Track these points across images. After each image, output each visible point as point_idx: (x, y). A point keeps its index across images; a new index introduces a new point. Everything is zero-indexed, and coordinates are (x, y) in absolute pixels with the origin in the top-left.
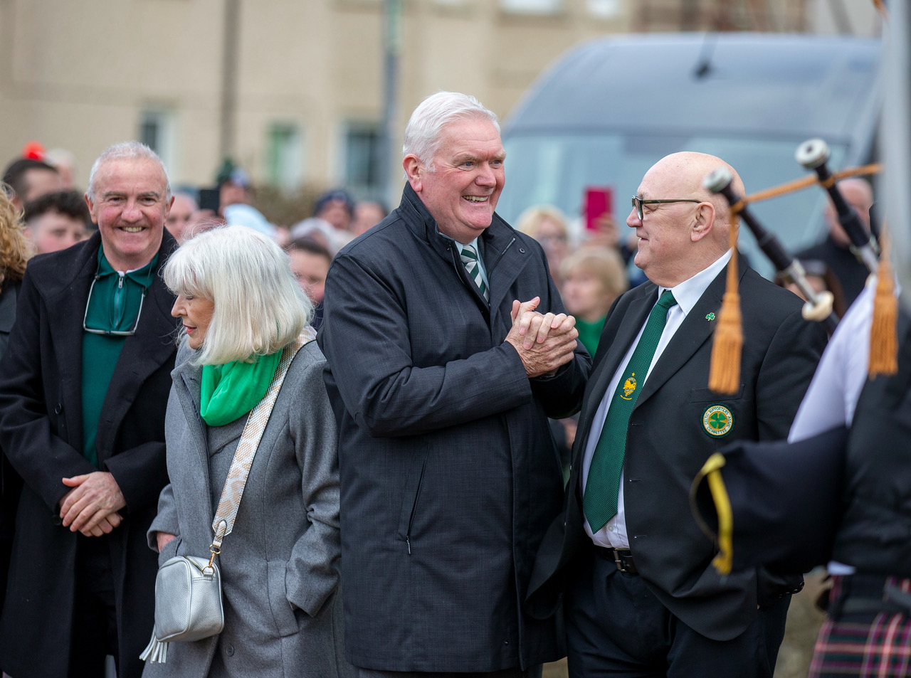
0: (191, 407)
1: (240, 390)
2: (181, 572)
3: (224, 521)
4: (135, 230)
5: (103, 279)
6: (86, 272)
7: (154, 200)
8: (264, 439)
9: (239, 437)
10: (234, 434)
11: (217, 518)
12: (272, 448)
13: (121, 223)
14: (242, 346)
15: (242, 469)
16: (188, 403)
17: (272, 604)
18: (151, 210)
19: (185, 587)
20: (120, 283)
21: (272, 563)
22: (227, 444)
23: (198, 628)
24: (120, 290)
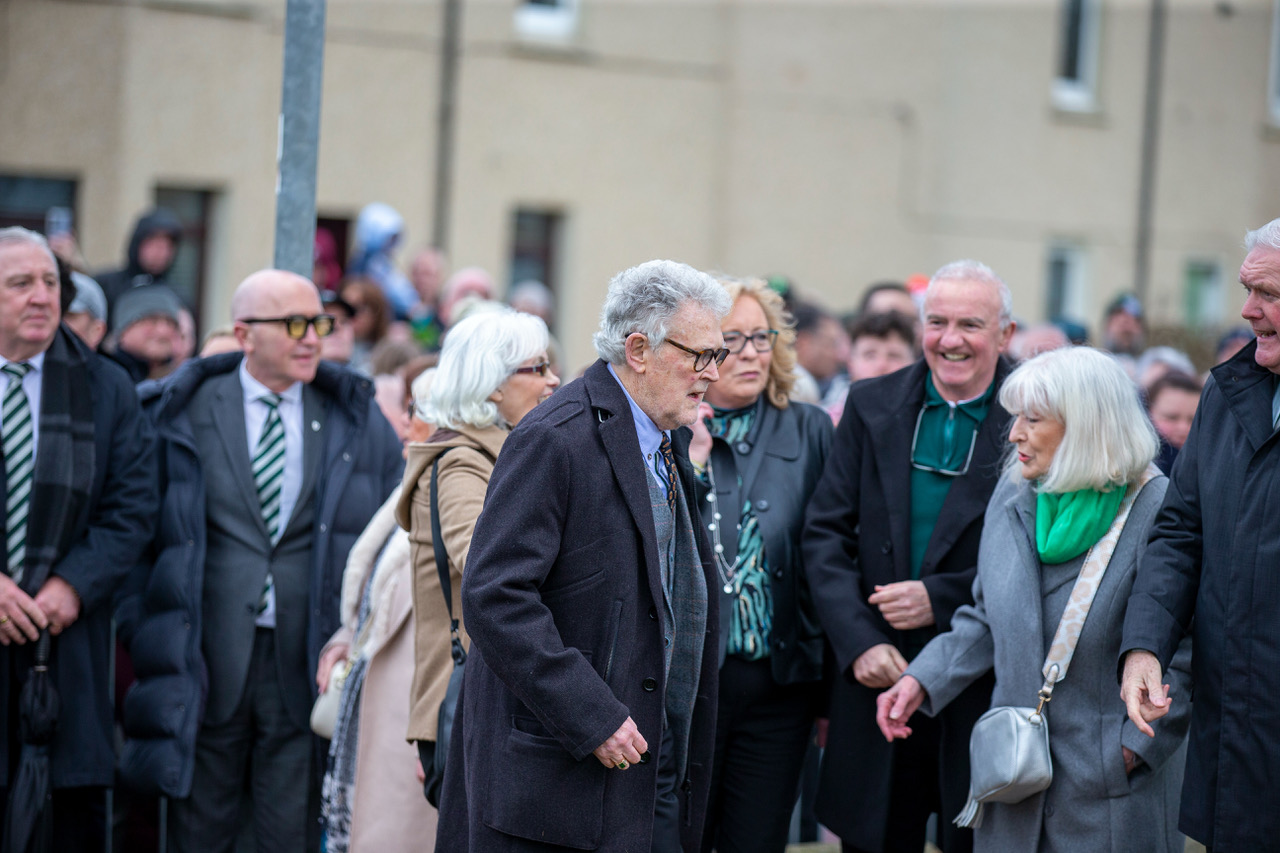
0: (1026, 542)
1: (1082, 524)
2: (1006, 721)
3: (1056, 666)
4: (956, 357)
5: (931, 409)
6: (913, 400)
7: (977, 326)
8: (1105, 579)
9: (1075, 577)
10: (1071, 574)
11: (1049, 662)
12: (1115, 589)
13: (941, 350)
14: (1096, 472)
15: (1079, 611)
16: (1022, 536)
17: (1105, 761)
18: (974, 337)
19: (1010, 735)
20: (951, 416)
21: (1106, 717)
22: (1064, 584)
23: (1024, 780)
24: (950, 422)
